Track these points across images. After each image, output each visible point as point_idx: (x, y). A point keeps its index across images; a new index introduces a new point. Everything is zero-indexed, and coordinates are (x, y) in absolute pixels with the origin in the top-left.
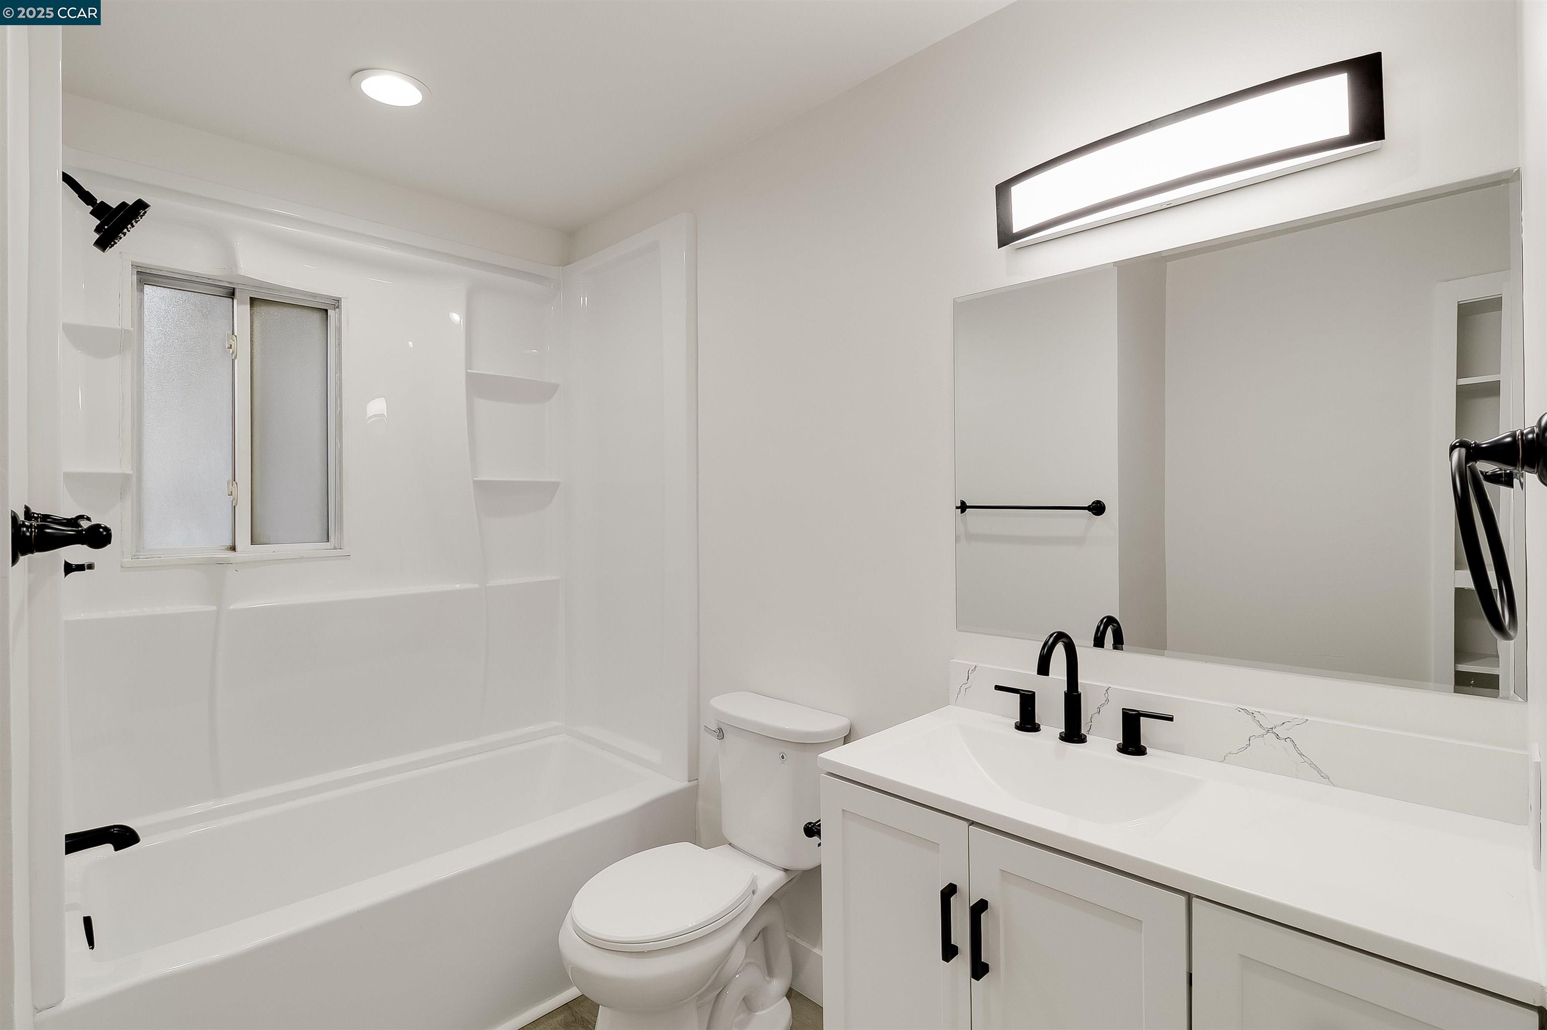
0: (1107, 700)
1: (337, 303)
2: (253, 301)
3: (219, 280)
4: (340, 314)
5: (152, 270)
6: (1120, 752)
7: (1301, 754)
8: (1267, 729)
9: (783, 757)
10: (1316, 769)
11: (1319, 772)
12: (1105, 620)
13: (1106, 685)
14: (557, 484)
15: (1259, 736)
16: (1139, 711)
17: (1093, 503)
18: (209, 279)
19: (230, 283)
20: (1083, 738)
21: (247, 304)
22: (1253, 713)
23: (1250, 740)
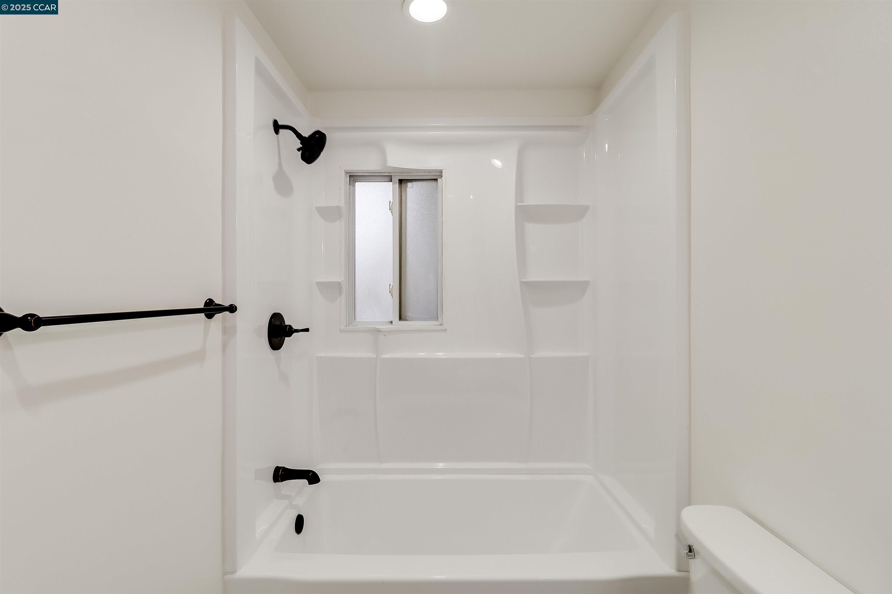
1: (440, 174)
2: (401, 181)
3: (384, 173)
4: (442, 180)
5: (356, 173)
14: (587, 283)
18: (379, 173)
19: (389, 173)
21: (397, 183)
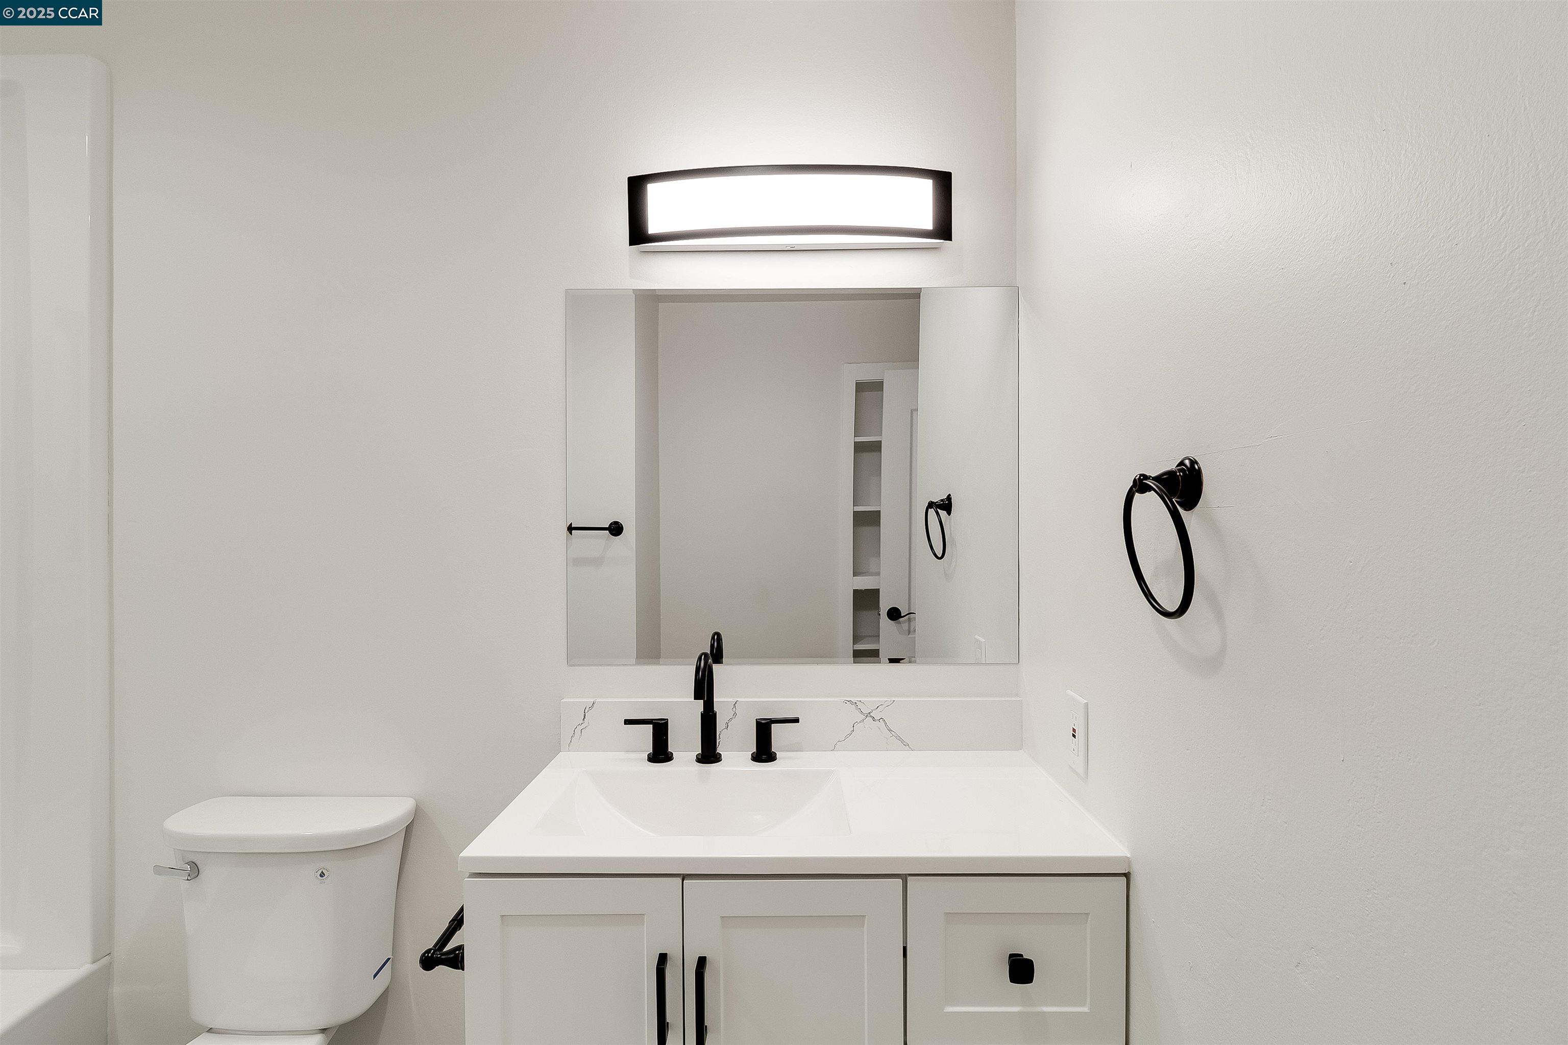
0: (735, 714)
6: (756, 761)
7: (890, 730)
8: (866, 715)
9: (322, 875)
10: (900, 739)
11: (902, 741)
12: (716, 637)
13: (733, 700)
15: (860, 722)
16: (771, 719)
17: (611, 524)
20: (718, 757)
22: (856, 703)
23: (854, 726)
